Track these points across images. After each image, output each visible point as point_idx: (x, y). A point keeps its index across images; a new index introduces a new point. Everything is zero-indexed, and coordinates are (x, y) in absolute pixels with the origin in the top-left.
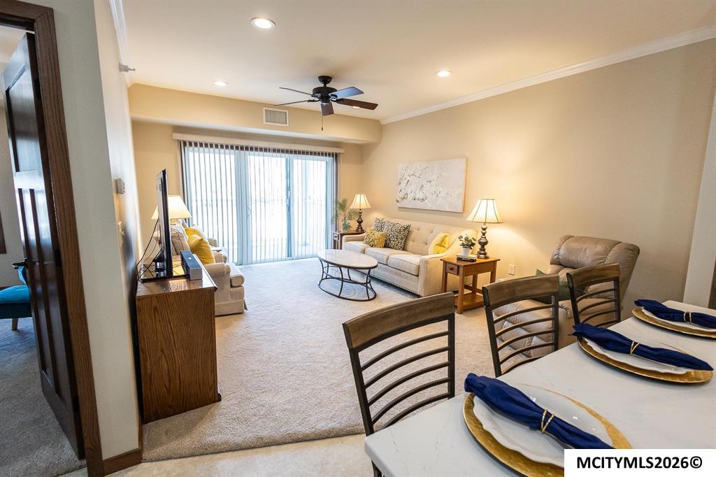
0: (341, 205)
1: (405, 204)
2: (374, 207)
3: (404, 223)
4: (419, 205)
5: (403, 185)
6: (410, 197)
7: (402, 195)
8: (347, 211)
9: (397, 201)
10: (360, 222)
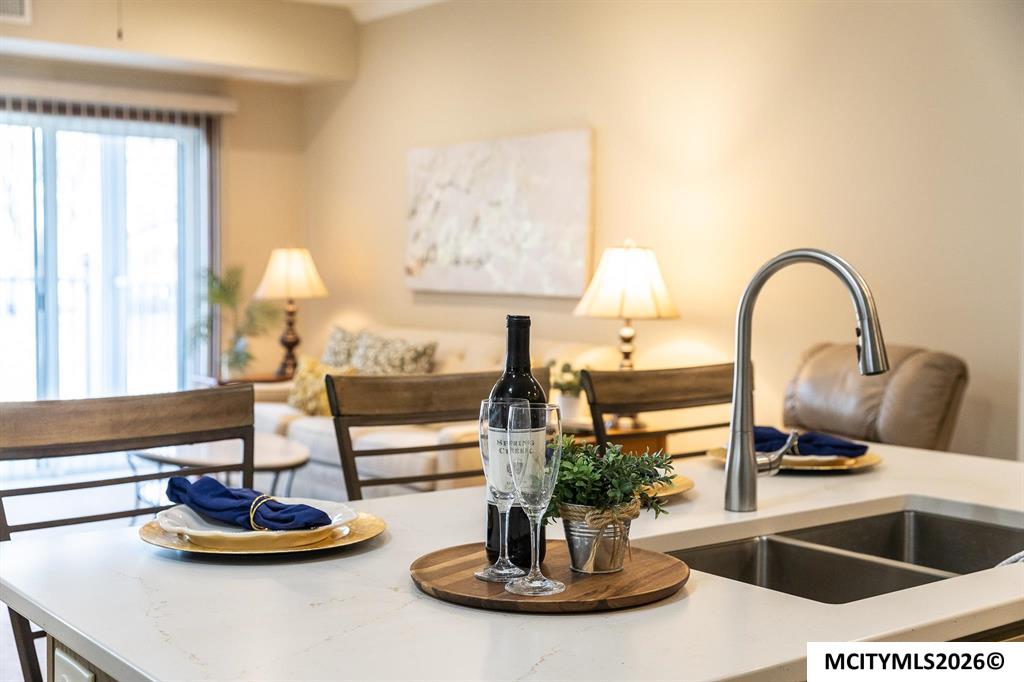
0: (224, 288)
1: (430, 279)
2: (337, 296)
3: (418, 339)
4: (468, 280)
5: (424, 216)
6: (444, 255)
7: (418, 250)
8: (242, 309)
9: (409, 271)
10: (291, 345)
